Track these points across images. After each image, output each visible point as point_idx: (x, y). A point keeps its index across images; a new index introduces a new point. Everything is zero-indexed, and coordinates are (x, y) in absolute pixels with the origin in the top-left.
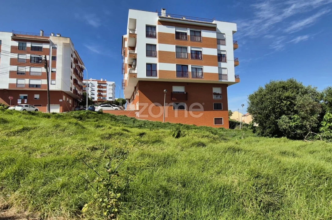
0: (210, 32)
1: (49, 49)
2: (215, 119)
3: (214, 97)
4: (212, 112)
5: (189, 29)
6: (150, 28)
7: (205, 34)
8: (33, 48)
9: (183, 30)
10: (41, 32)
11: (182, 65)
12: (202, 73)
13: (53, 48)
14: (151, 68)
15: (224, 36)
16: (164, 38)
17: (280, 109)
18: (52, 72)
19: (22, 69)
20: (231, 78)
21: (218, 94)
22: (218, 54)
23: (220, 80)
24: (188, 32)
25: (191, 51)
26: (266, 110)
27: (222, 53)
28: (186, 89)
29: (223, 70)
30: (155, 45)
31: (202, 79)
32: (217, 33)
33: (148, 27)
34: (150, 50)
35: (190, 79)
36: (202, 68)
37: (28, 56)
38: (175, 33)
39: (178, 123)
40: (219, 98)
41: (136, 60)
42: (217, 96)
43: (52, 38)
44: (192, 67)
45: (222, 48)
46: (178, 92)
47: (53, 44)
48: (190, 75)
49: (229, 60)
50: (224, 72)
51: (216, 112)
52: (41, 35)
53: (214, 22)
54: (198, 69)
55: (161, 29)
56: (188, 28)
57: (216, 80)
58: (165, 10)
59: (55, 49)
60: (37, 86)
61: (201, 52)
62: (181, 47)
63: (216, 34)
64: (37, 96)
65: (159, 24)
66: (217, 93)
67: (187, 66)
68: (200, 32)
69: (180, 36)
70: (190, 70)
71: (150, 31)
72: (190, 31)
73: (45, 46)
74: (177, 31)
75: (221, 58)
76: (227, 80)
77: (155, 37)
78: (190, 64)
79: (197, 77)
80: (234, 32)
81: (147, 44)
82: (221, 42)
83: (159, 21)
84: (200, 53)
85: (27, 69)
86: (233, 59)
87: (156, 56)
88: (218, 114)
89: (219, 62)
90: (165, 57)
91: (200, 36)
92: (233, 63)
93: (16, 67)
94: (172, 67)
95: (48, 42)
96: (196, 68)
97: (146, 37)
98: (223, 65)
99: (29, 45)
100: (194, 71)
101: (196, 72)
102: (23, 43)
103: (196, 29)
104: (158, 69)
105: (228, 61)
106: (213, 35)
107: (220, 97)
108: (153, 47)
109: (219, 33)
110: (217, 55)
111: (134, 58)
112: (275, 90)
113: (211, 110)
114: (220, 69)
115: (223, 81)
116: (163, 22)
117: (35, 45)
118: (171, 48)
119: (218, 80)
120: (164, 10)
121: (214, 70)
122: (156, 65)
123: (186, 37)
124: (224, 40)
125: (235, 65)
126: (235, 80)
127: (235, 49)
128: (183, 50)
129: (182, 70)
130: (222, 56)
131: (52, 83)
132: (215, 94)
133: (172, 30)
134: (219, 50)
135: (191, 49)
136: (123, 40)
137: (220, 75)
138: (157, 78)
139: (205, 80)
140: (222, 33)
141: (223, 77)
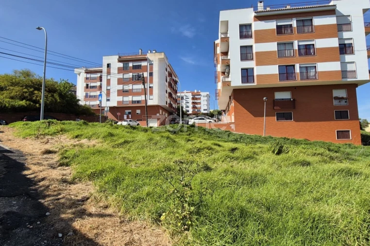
0: (327, 17)
1: (147, 66)
2: (337, 131)
3: (335, 103)
4: (333, 122)
5: (295, 18)
6: (244, 28)
7: (318, 21)
8: (135, 67)
9: (286, 22)
10: (140, 50)
11: (287, 66)
12: (316, 72)
13: (150, 64)
14: (247, 74)
15: (349, 18)
16: (262, 37)
18: (150, 87)
19: (127, 88)
20: (362, 75)
21: (342, 98)
22: (339, 44)
23: (344, 80)
24: (294, 23)
25: (299, 46)
27: (346, 42)
28: (293, 95)
29: (348, 65)
30: (251, 47)
31: (315, 81)
32: (337, 16)
33: (241, 26)
34: (246, 53)
35: (298, 82)
36: (315, 66)
37: (130, 75)
38: (276, 28)
39: (283, 137)
40: (343, 103)
41: (229, 66)
42: (340, 102)
43: (149, 56)
44: (300, 67)
45: (346, 35)
46: (283, 99)
47: (150, 60)
48: (298, 77)
49: (358, 51)
50: (350, 67)
51: (339, 122)
52: (140, 54)
53: (332, 4)
54: (309, 69)
55: (257, 26)
56: (293, 19)
57: (338, 80)
58: (263, 3)
59: (151, 65)
60: (138, 102)
61: (313, 45)
62: (285, 44)
63: (335, 18)
64: (138, 111)
65: (255, 21)
66: (341, 96)
67: (294, 66)
68: (311, 20)
69: (283, 30)
70: (297, 70)
71: (245, 31)
72: (297, 20)
73: (144, 64)
74: (279, 24)
75: (345, 48)
76: (355, 78)
77: (251, 37)
78: (297, 63)
79: (308, 78)
80: (365, 10)
81: (241, 47)
82: (344, 27)
83: (255, 17)
84: (312, 47)
85: (129, 87)
86: (365, 48)
87: (252, 59)
88: (342, 125)
89: (342, 55)
90: (263, 59)
91: (312, 25)
92: (365, 54)
93: (122, 86)
94: (274, 70)
95: (145, 60)
96: (306, 67)
97: (240, 38)
98: (348, 58)
99: (131, 65)
100: (305, 71)
101: (307, 72)
102: (126, 63)
103: (305, 17)
104: (255, 74)
105: (356, 53)
106: (331, 20)
107: (346, 102)
108: (248, 49)
109: (340, 16)
110: (338, 46)
111: (227, 64)
113: (331, 119)
114: (343, 64)
115: (348, 80)
116: (259, 18)
117: (135, 64)
118: (272, 47)
119: (341, 79)
120: (261, 2)
121: (334, 66)
122: (253, 69)
123: (292, 30)
124: (349, 24)
127: (367, 33)
128: (287, 47)
129: (287, 71)
130: (347, 46)
131: (150, 99)
132: (336, 98)
133: (272, 25)
134: (341, 39)
135: (298, 43)
136: (215, 46)
137: (344, 73)
138: (254, 84)
139: (320, 81)
140: (345, 15)
141: (349, 75)
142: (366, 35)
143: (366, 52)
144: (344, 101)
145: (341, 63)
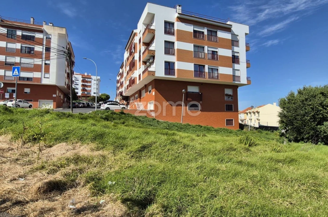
0: (226, 33)
1: (43, 39)
2: (226, 120)
3: (226, 98)
4: (224, 113)
5: (206, 28)
6: (168, 25)
7: (221, 34)
8: (24, 37)
9: (202, 29)
10: (32, 19)
11: (199, 65)
12: (218, 73)
13: (46, 38)
14: (169, 67)
15: (238, 37)
16: (182, 36)
17: (323, 115)
18: (45, 64)
19: (11, 60)
20: (243, 81)
21: (230, 95)
22: (232, 55)
23: (234, 82)
24: (205, 31)
25: (208, 50)
26: (307, 116)
27: (236, 54)
28: (200, 90)
29: (236, 72)
30: (173, 43)
31: (217, 80)
32: (232, 34)
33: (166, 22)
34: (169, 47)
35: (206, 79)
36: (218, 69)
37: (18, 46)
38: (193, 31)
39: (198, 124)
40: (230, 99)
41: (154, 57)
42: (229, 98)
43: (45, 28)
44: (208, 68)
45: (236, 49)
46: (193, 92)
47: (47, 34)
48: (207, 76)
49: (242, 62)
50: (237, 73)
51: (228, 113)
52: (32, 23)
53: (228, 23)
54: (213, 70)
55: (178, 26)
56: (205, 28)
57: (230, 82)
58: (181, 7)
59: (49, 39)
60: (28, 79)
61: (217, 52)
62: (199, 46)
63: (230, 35)
64: (27, 90)
65: (177, 21)
66: (229, 94)
67: (204, 66)
68: (216, 32)
69: (197, 35)
70: (206, 70)
71: (168, 27)
72: (207, 30)
73: (38, 36)
74: (195, 29)
75: (235, 59)
76: (240, 81)
77: (173, 34)
78: (207, 65)
79: (213, 78)
80: (246, 34)
81: (165, 41)
82: (235, 43)
83: (178, 18)
84: (215, 53)
85: (17, 60)
86: (245, 61)
87: (174, 54)
88: (228, 115)
89: (233, 64)
90: (183, 56)
91: (216, 36)
92: (245, 65)
93: (4, 56)
94: (190, 67)
95: (41, 31)
96: (212, 68)
97: (165, 33)
98: (236, 66)
99: (19, 33)
100: (211, 71)
101: (213, 73)
102: (12, 30)
103: (213, 28)
104: (176, 67)
105: (241, 63)
106: (228, 36)
107: (232, 98)
108: (171, 44)
109: (233, 35)
110: (231, 56)
111: (152, 55)
112: (315, 96)
113: (224, 111)
114: (234, 70)
115: (236, 82)
116: (180, 19)
117: (25, 33)
118: (190, 47)
119: (232, 81)
120: (180, 6)
121: (228, 71)
122: (174, 63)
123: (203, 36)
124: (238, 41)
125: (247, 67)
126: (247, 82)
127: (247, 51)
128: (200, 50)
129: (199, 69)
130: (236, 57)
131: (45, 77)
132: (227, 95)
133: (190, 28)
134: (233, 52)
135: (208, 49)
137: (234, 77)
138: (175, 77)
139: (220, 81)
140: (236, 34)
141: (236, 78)
142: (246, 51)
143: (246, 64)
144: (231, 97)
145: (233, 69)
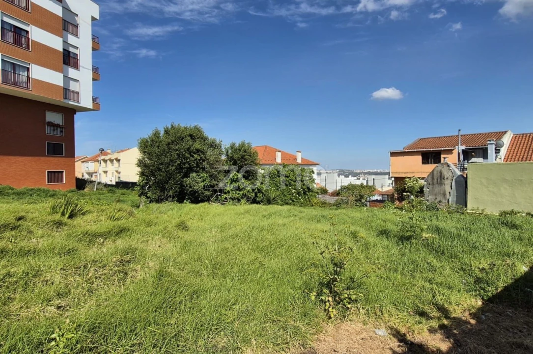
2: (48, 172)
3: (48, 130)
4: (43, 159)
12: (28, 77)
15: (77, 19)
17: (189, 164)
20: (86, 101)
21: (58, 126)
22: (64, 49)
23: (66, 101)
25: (3, 22)
27: (71, 49)
29: (72, 82)
31: (26, 92)
32: (63, 7)
36: (28, 69)
40: (58, 132)
42: (54, 130)
44: (3, 60)
45: (72, 39)
49: (83, 67)
50: (73, 86)
51: (52, 159)
54: (17, 68)
57: (56, 99)
61: (27, 32)
63: (61, 8)
66: (56, 123)
75: (69, 58)
76: (78, 102)
79: (15, 84)
80: (93, 19)
82: (70, 27)
84: (23, 33)
86: (91, 69)
88: (55, 163)
89: (65, 66)
92: (90, 75)
96: (13, 63)
98: (72, 72)
101: (14, 73)
105: (81, 69)
106: (54, 8)
107: (62, 132)
109: (67, 10)
110: (61, 50)
112: (183, 138)
113: (42, 155)
114: (67, 78)
115: (70, 103)
119: (62, 99)
121: (54, 78)
124: (77, 27)
125: (94, 79)
126: (93, 106)
127: (94, 49)
130: (71, 55)
132: (50, 124)
134: (65, 42)
135: (2, 17)
137: (66, 91)
139: (33, 93)
140: (72, 11)
141: (71, 95)
143: (91, 72)
144: (59, 130)
145: (64, 76)
